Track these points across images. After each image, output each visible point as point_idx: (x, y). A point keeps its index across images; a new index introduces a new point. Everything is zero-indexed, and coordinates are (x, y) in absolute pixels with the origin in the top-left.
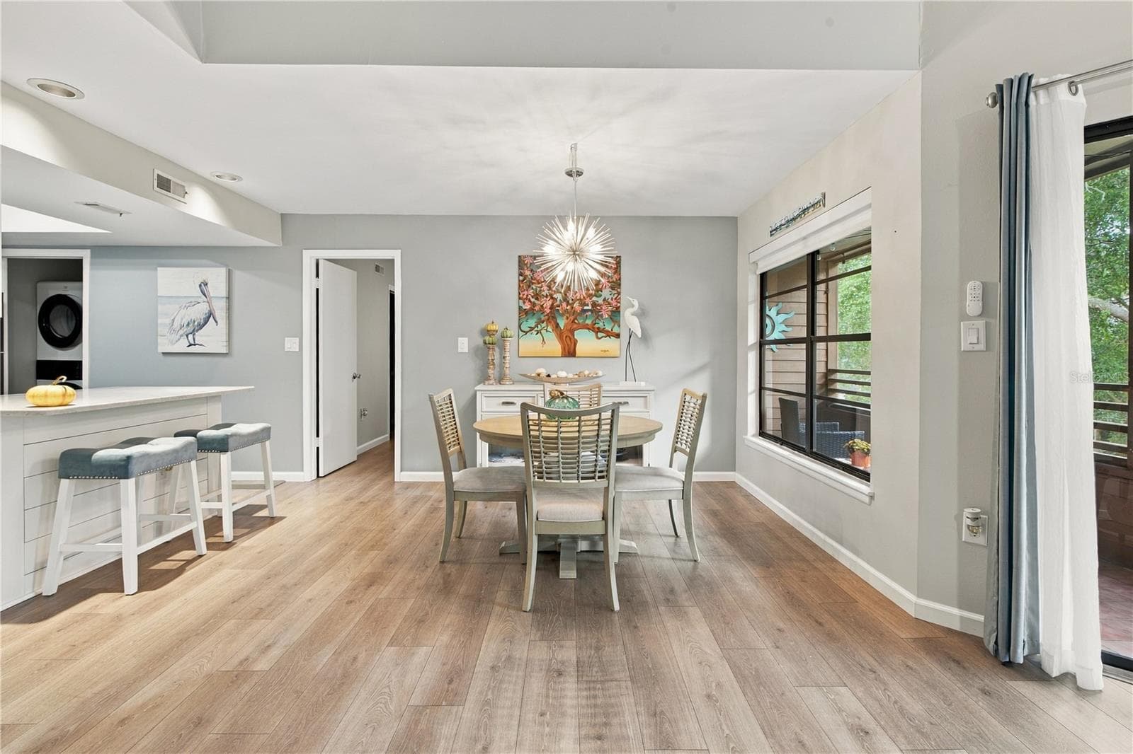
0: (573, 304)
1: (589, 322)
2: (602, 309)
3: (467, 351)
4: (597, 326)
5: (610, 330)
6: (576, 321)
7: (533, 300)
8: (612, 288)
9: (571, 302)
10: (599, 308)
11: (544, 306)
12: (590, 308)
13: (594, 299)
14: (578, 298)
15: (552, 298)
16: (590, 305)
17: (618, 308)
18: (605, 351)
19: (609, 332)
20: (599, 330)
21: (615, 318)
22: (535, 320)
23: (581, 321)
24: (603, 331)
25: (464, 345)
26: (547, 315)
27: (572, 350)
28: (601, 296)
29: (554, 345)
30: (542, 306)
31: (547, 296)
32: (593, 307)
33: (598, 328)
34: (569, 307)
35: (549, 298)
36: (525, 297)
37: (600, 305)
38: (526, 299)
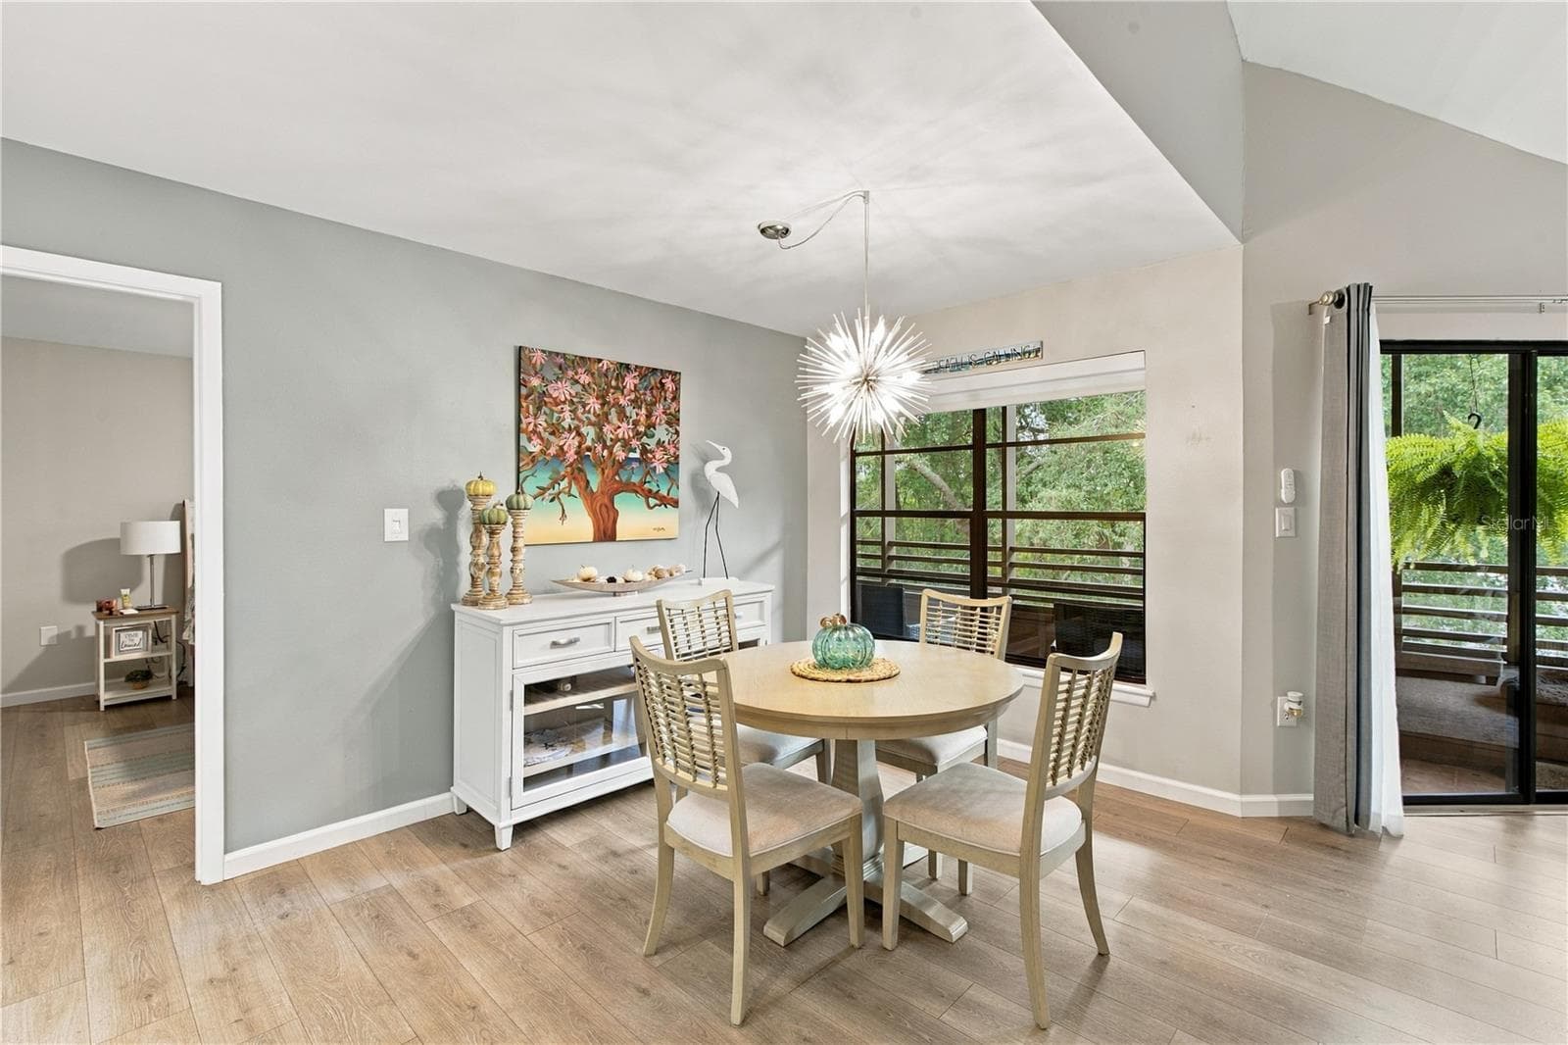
0: (613, 446)
1: (635, 479)
2: (654, 457)
3: (407, 539)
4: (647, 486)
5: (666, 494)
6: (617, 478)
7: (546, 435)
8: (668, 423)
9: (609, 443)
10: (650, 455)
11: (565, 448)
12: (637, 455)
13: (645, 439)
14: (620, 436)
15: (579, 434)
16: (638, 451)
17: (677, 457)
18: (659, 529)
19: (664, 497)
20: (649, 494)
21: (672, 475)
22: (549, 474)
23: (624, 479)
24: (656, 495)
25: (397, 525)
26: (571, 465)
27: (609, 532)
28: (653, 436)
29: (581, 522)
30: (561, 448)
31: (570, 430)
32: (642, 454)
33: (650, 491)
34: (605, 453)
35: (574, 434)
36: (531, 428)
37: (652, 452)
38: (534, 432)
